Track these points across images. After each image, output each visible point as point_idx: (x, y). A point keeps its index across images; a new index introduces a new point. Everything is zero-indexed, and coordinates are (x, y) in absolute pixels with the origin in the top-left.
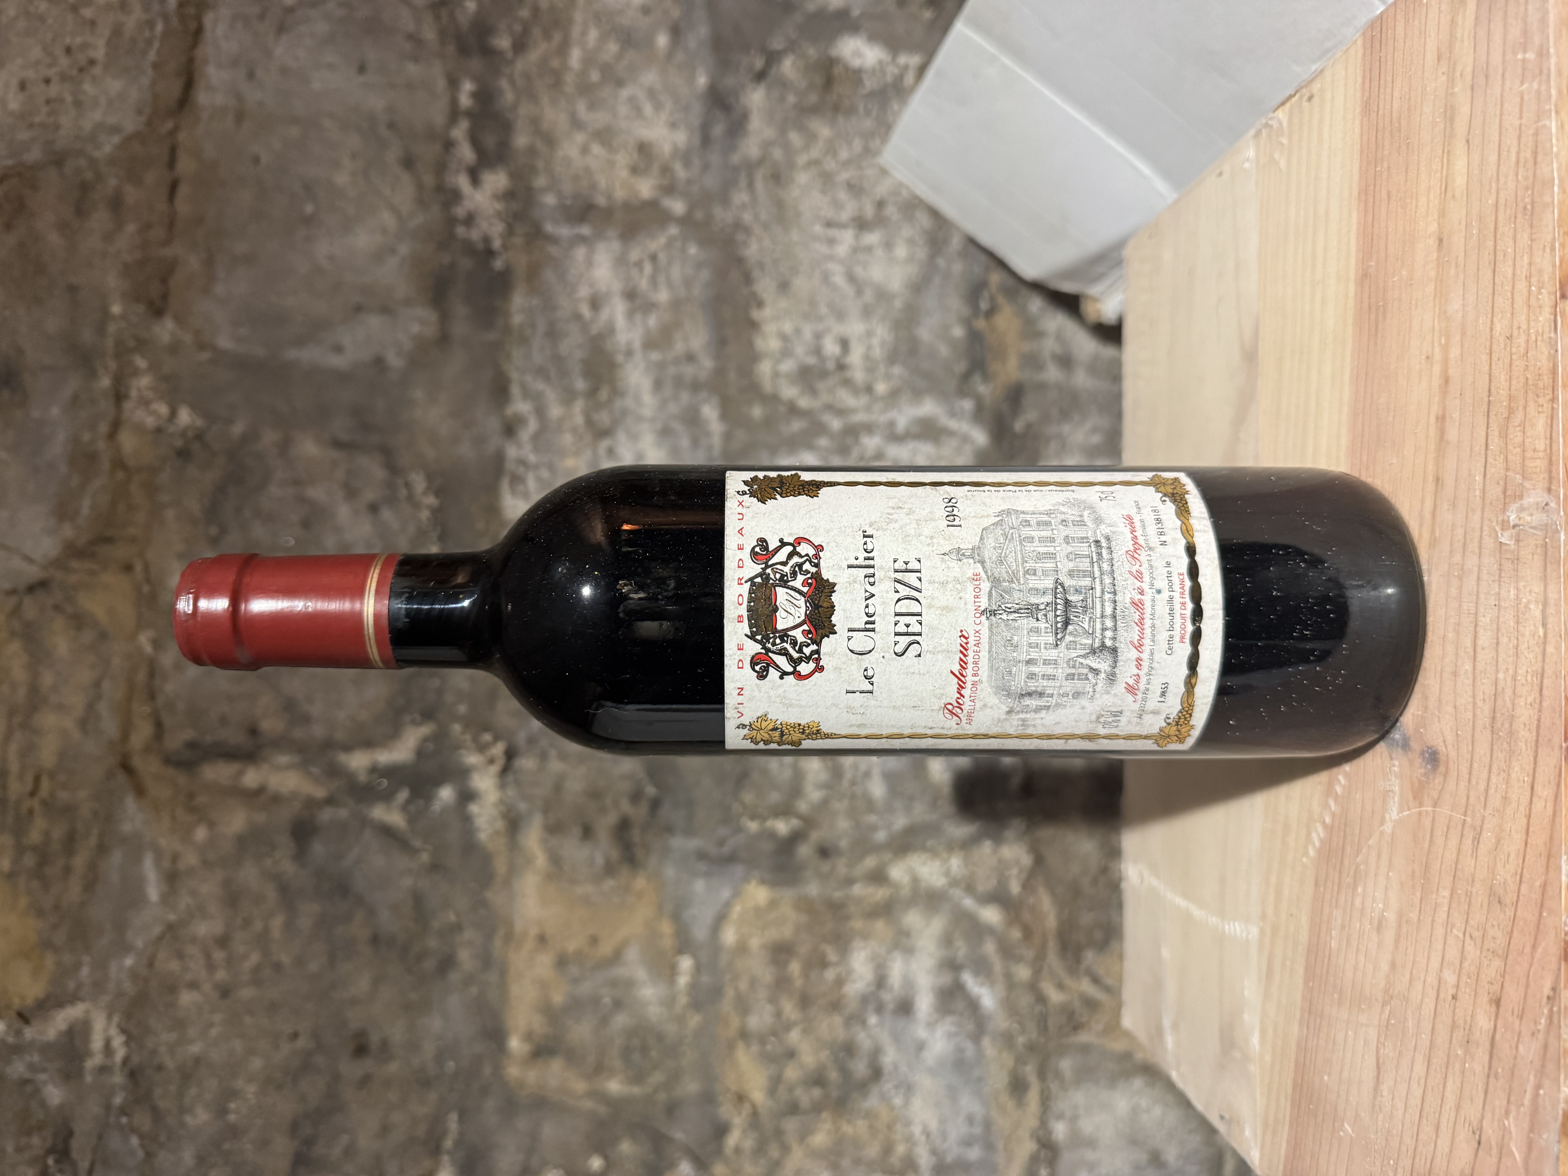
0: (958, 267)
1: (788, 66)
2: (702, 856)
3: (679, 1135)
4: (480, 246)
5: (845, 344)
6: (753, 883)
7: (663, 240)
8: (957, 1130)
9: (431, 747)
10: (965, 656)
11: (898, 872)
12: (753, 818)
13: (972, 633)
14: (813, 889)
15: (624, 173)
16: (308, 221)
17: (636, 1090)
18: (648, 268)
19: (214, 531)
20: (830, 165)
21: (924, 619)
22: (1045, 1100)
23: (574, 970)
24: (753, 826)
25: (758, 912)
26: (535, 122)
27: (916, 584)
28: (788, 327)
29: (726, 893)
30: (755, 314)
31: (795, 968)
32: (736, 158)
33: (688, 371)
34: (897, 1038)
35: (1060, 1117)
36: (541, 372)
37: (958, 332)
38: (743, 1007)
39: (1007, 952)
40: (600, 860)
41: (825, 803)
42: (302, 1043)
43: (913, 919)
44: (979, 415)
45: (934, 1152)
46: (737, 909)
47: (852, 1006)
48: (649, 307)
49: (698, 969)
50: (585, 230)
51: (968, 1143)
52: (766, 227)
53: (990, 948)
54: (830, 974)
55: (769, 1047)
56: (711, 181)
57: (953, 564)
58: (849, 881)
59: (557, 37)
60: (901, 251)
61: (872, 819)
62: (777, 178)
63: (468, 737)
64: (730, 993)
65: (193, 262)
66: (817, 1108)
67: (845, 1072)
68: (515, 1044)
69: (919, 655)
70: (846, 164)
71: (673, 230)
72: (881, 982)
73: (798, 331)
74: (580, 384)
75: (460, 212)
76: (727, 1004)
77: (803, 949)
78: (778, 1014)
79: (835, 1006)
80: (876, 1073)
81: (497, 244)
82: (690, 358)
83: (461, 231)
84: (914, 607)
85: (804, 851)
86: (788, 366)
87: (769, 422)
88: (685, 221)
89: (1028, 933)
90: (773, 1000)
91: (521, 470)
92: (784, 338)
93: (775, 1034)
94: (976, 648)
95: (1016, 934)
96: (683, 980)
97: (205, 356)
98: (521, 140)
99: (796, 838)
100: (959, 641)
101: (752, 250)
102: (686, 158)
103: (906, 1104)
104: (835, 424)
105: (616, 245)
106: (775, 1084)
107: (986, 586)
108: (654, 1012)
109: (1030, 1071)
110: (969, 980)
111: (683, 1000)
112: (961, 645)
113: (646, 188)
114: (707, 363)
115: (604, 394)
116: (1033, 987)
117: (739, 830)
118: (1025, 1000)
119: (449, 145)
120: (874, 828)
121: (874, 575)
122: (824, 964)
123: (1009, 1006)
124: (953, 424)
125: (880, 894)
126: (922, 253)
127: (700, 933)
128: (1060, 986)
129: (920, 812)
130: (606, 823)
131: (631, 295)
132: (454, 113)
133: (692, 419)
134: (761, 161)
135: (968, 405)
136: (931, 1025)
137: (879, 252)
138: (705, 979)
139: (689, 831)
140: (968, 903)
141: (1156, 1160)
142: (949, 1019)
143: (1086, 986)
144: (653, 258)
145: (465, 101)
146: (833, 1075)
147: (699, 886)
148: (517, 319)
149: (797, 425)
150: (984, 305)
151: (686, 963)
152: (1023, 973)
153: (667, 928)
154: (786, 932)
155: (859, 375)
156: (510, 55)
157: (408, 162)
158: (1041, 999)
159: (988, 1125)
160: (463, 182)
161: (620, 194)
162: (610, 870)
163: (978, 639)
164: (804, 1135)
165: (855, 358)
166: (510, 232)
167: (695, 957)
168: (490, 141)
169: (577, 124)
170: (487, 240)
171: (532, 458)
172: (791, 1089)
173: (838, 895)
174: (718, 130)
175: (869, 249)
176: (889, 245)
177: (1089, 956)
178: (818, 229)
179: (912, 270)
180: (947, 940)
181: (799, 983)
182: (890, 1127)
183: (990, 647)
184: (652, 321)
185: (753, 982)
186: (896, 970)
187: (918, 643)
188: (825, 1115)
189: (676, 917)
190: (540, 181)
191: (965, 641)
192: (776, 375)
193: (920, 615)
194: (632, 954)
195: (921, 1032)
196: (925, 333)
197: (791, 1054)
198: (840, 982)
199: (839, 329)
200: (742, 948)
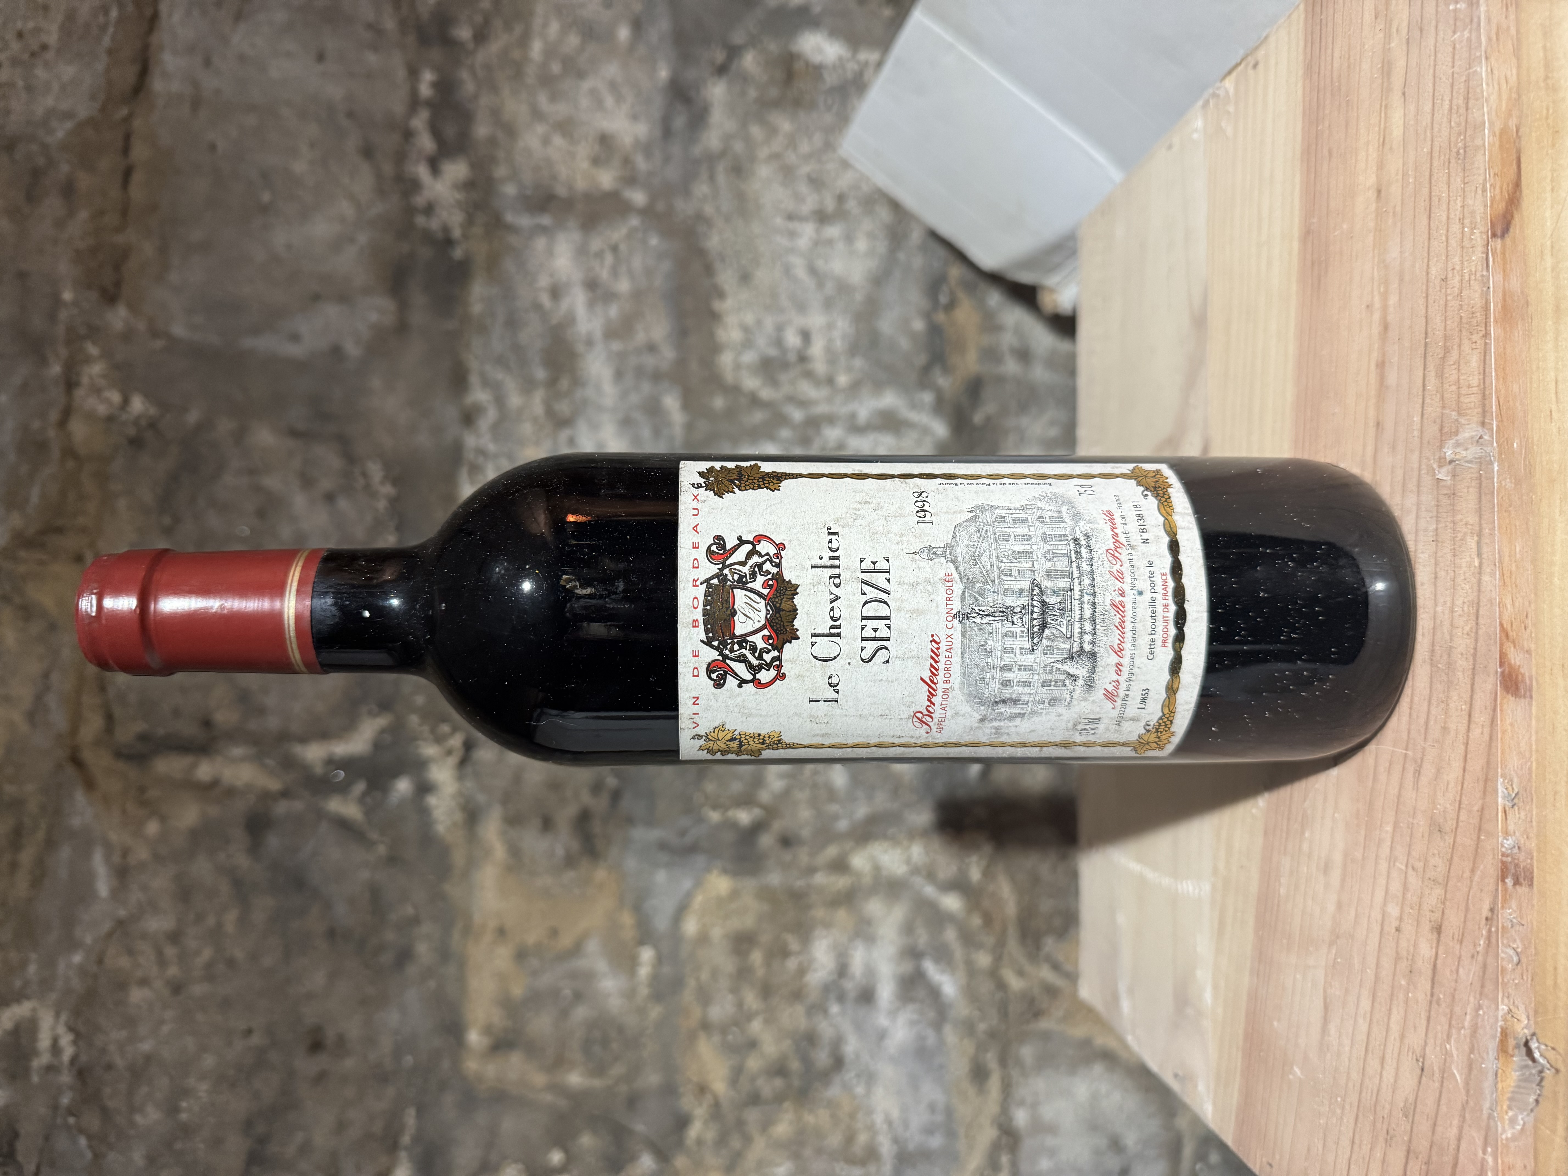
0: (918, 262)
1: (749, 61)
2: (663, 846)
3: (640, 1127)
4: (440, 235)
5: (806, 336)
6: (715, 872)
7: (624, 231)
8: (918, 1119)
9: (388, 738)
11: (859, 861)
12: (715, 807)
14: (774, 879)
15: (584, 164)
16: (265, 209)
17: (597, 1083)
18: (609, 259)
19: (167, 520)
20: (791, 158)
22: (1007, 1088)
23: (534, 962)
24: (715, 816)
25: (721, 902)
26: (496, 113)
27: (884, 585)
28: (749, 318)
29: (687, 884)
30: (718, 305)
31: (757, 957)
32: (697, 150)
33: (650, 361)
34: (859, 1027)
35: (1022, 1103)
36: (501, 361)
37: (919, 325)
38: (705, 997)
39: (968, 939)
40: (560, 851)
41: (786, 793)
42: (256, 1040)
43: (874, 907)
44: (939, 407)
45: (895, 1140)
46: (698, 900)
47: (813, 996)
48: (609, 297)
49: (659, 960)
50: (546, 220)
51: (929, 1130)
52: (728, 219)
53: (950, 935)
54: (792, 964)
55: (730, 1037)
56: (673, 173)
58: (811, 870)
59: (518, 29)
60: (862, 244)
61: (834, 808)
62: (739, 170)
63: (426, 729)
64: (692, 983)
65: (148, 249)
66: (779, 1098)
67: (806, 1061)
68: (474, 1037)
69: (887, 662)
70: (807, 158)
71: (635, 221)
72: (842, 970)
73: (759, 323)
74: (540, 374)
75: (420, 200)
76: (688, 995)
77: (765, 938)
78: (740, 1004)
79: (797, 995)
80: (838, 1062)
81: (457, 233)
82: (652, 348)
83: (420, 220)
85: (766, 840)
86: (749, 357)
87: (730, 413)
88: (647, 212)
89: (988, 920)
90: (735, 990)
91: (481, 460)
92: (746, 329)
93: (736, 1024)
95: (976, 921)
96: (644, 971)
97: (159, 344)
98: (482, 130)
99: (757, 828)
101: (713, 242)
102: (647, 149)
103: (869, 1093)
104: (797, 415)
105: (576, 236)
106: (736, 1074)
108: (615, 1004)
109: (991, 1059)
110: (930, 968)
111: (644, 991)
113: (606, 179)
114: (668, 354)
115: (564, 383)
116: (994, 974)
117: (700, 820)
118: (986, 987)
119: (408, 135)
120: (836, 817)
121: (840, 575)
122: (785, 953)
123: (970, 993)
124: (914, 416)
125: (841, 882)
126: (882, 246)
127: (661, 923)
128: (1021, 973)
129: (882, 801)
130: (566, 815)
131: (592, 285)
132: (414, 103)
133: (653, 409)
134: (723, 153)
135: (928, 397)
136: (893, 1014)
137: (840, 246)
138: (666, 970)
139: (651, 822)
140: (929, 890)
141: (1116, 1145)
142: (911, 1007)
143: (1046, 973)
144: (615, 249)
145: (425, 90)
146: (795, 1065)
147: (661, 877)
148: (477, 308)
149: (758, 417)
150: (943, 299)
151: (647, 955)
152: (984, 960)
153: (627, 919)
154: (748, 922)
155: (820, 367)
156: (471, 46)
157: (367, 152)
158: (1001, 985)
159: (949, 1112)
160: (422, 171)
161: (581, 185)
162: (570, 861)
164: (766, 1125)
165: (817, 349)
166: (470, 221)
167: (656, 947)
168: (450, 131)
169: (537, 115)
170: (446, 229)
171: (491, 447)
172: (753, 1080)
173: (800, 883)
174: (680, 122)
175: (830, 242)
176: (849, 239)
177: (1049, 944)
178: (779, 221)
179: (872, 264)
180: (908, 929)
181: (760, 972)
182: (852, 1116)
184: (614, 311)
185: (715, 973)
186: (858, 958)
188: (787, 1105)
189: (637, 909)
190: (501, 171)
192: (738, 367)
194: (593, 946)
195: (883, 1021)
196: (886, 325)
197: (753, 1044)
198: (802, 971)
199: (800, 321)
200: (703, 939)
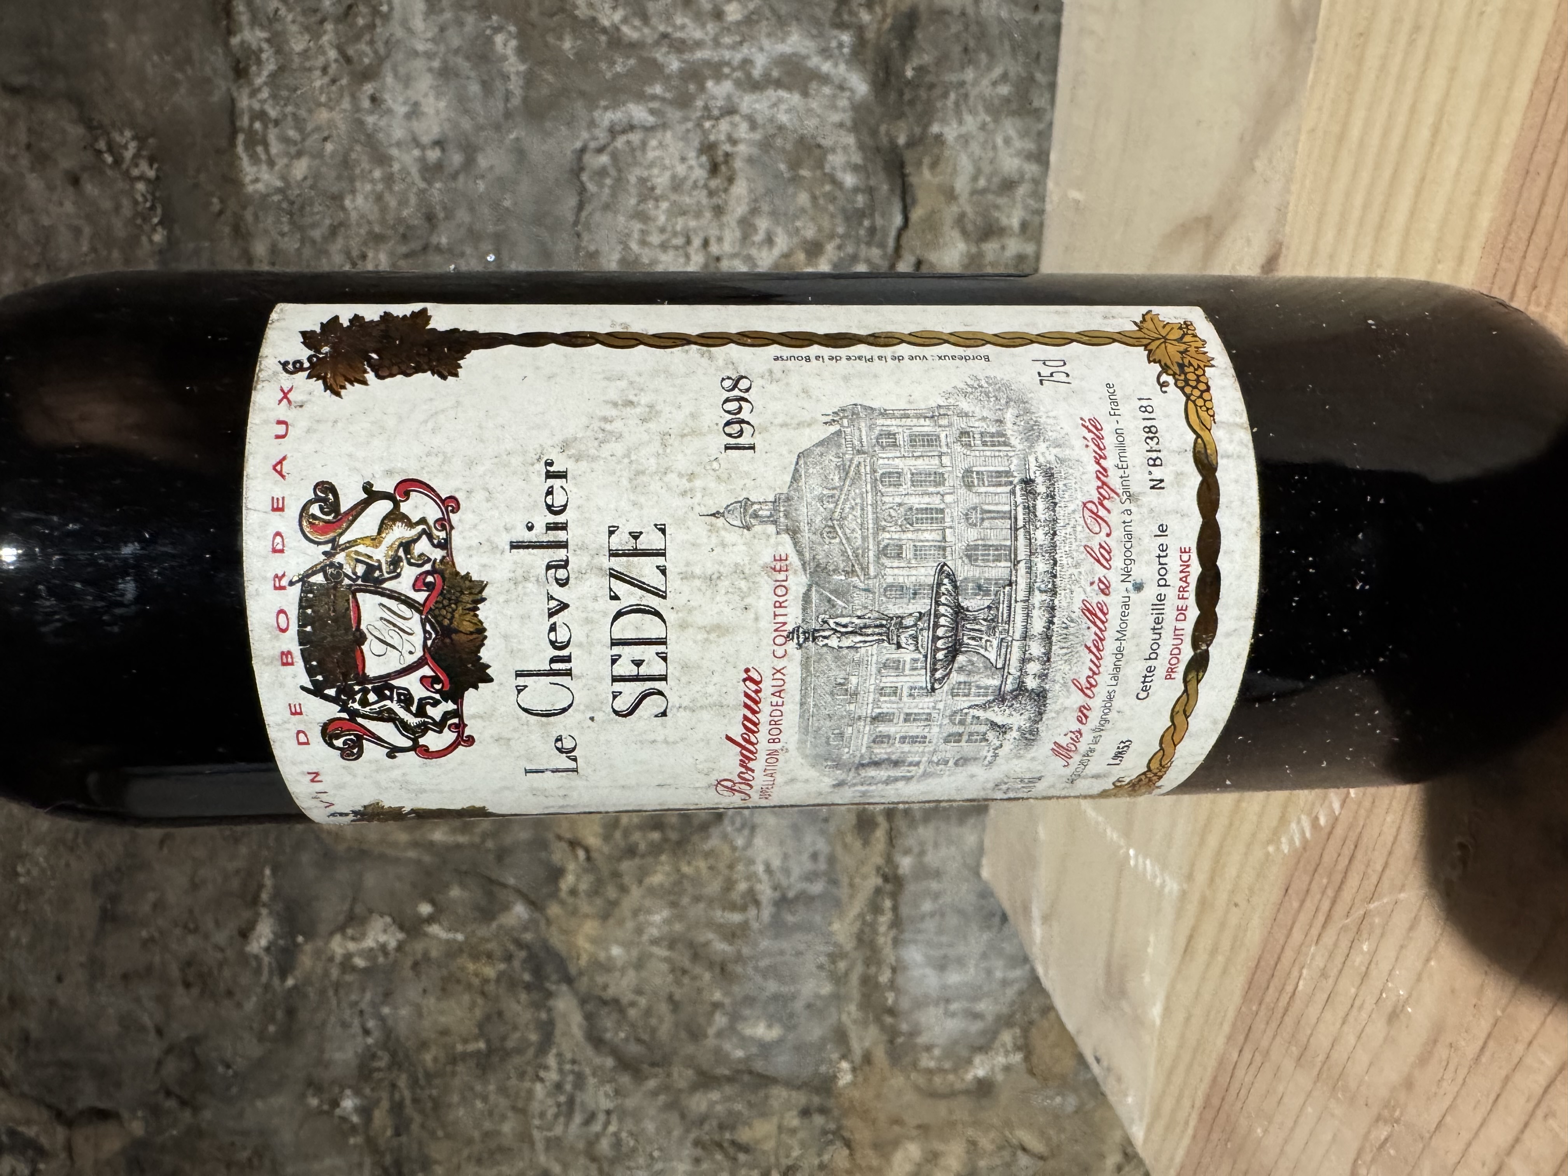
3: (510, 880)
8: (800, 867)
10: (754, 712)
13: (767, 673)
21: (671, 650)
22: (892, 838)
27: (654, 579)
35: (907, 851)
44: (859, 54)
45: (776, 888)
51: (811, 877)
57: (733, 536)
66: (656, 850)
69: (664, 714)
84: (651, 628)
87: (584, 61)
94: (775, 700)
100: (742, 687)
103: (749, 844)
104: (673, 63)
107: (798, 582)
112: (747, 695)
121: (567, 562)
124: (827, 67)
159: (832, 860)
163: (781, 683)
164: (642, 875)
172: (628, 834)
182: (731, 867)
183: (804, 696)
187: (660, 693)
188: (663, 857)
191: (753, 687)
193: (662, 642)
